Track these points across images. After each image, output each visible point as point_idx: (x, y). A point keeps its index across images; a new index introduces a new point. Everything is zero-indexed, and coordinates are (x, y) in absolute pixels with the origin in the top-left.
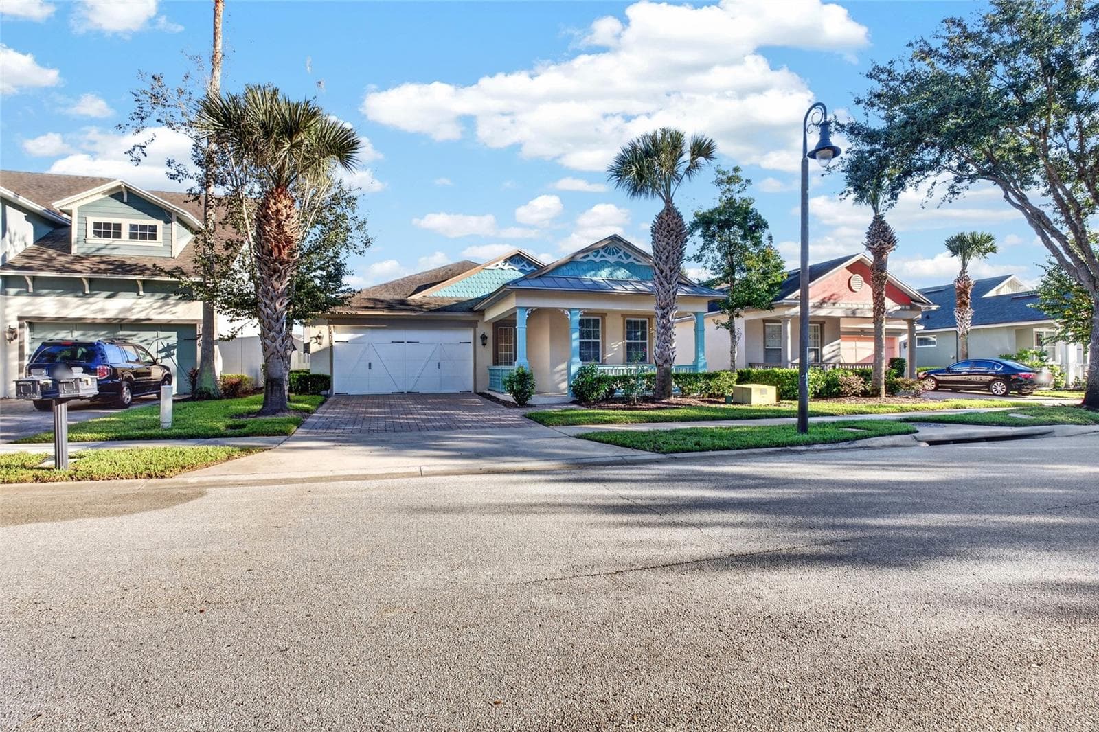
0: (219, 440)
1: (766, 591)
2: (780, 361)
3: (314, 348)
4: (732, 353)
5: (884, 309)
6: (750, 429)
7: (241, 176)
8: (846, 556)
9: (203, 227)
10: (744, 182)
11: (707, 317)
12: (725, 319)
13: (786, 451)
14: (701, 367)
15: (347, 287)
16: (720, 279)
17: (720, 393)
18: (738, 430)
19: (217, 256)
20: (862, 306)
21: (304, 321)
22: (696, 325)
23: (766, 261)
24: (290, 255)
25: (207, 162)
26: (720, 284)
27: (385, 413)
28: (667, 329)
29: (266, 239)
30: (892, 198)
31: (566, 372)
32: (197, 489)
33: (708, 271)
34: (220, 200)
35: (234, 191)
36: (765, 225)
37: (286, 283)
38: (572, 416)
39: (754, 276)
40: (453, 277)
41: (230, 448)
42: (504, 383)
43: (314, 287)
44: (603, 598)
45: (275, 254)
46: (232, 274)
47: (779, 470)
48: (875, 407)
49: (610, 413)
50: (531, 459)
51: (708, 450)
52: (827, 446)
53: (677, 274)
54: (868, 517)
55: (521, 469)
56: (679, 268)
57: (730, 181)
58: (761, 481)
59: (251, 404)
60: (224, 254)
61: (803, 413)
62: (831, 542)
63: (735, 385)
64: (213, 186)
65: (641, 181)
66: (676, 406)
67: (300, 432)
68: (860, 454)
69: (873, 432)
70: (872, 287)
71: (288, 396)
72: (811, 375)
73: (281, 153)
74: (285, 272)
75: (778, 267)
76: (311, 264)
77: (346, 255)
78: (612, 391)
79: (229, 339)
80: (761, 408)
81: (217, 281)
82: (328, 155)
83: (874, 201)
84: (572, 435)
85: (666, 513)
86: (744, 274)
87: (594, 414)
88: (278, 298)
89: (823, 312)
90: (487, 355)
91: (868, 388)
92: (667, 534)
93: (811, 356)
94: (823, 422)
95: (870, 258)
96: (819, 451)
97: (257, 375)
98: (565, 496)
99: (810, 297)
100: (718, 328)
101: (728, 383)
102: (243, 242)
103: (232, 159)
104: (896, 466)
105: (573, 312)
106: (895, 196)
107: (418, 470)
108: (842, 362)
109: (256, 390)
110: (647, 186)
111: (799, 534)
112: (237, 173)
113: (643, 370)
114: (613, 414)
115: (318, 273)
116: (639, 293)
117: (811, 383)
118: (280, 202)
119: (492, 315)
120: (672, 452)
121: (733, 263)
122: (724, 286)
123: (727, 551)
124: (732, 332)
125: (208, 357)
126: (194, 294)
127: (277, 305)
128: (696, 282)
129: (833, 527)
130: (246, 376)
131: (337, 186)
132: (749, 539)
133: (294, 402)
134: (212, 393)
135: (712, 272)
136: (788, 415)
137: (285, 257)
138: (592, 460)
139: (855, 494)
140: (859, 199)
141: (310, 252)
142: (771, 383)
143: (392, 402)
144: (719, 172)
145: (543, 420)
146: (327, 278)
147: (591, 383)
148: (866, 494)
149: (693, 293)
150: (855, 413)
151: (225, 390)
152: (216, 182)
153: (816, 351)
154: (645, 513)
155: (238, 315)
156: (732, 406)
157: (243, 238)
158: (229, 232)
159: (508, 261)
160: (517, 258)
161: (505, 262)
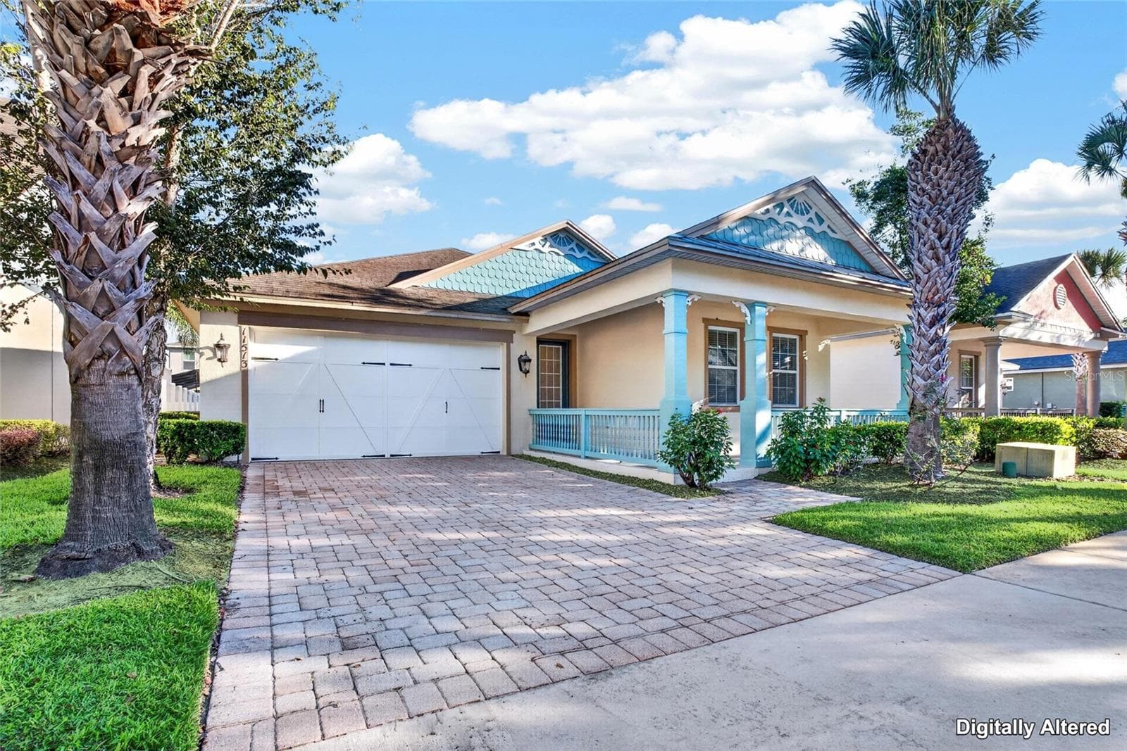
20: (1064, 330)
90: (527, 390)
105: (757, 308)
159: (548, 238)
160: (562, 236)
161: (545, 239)
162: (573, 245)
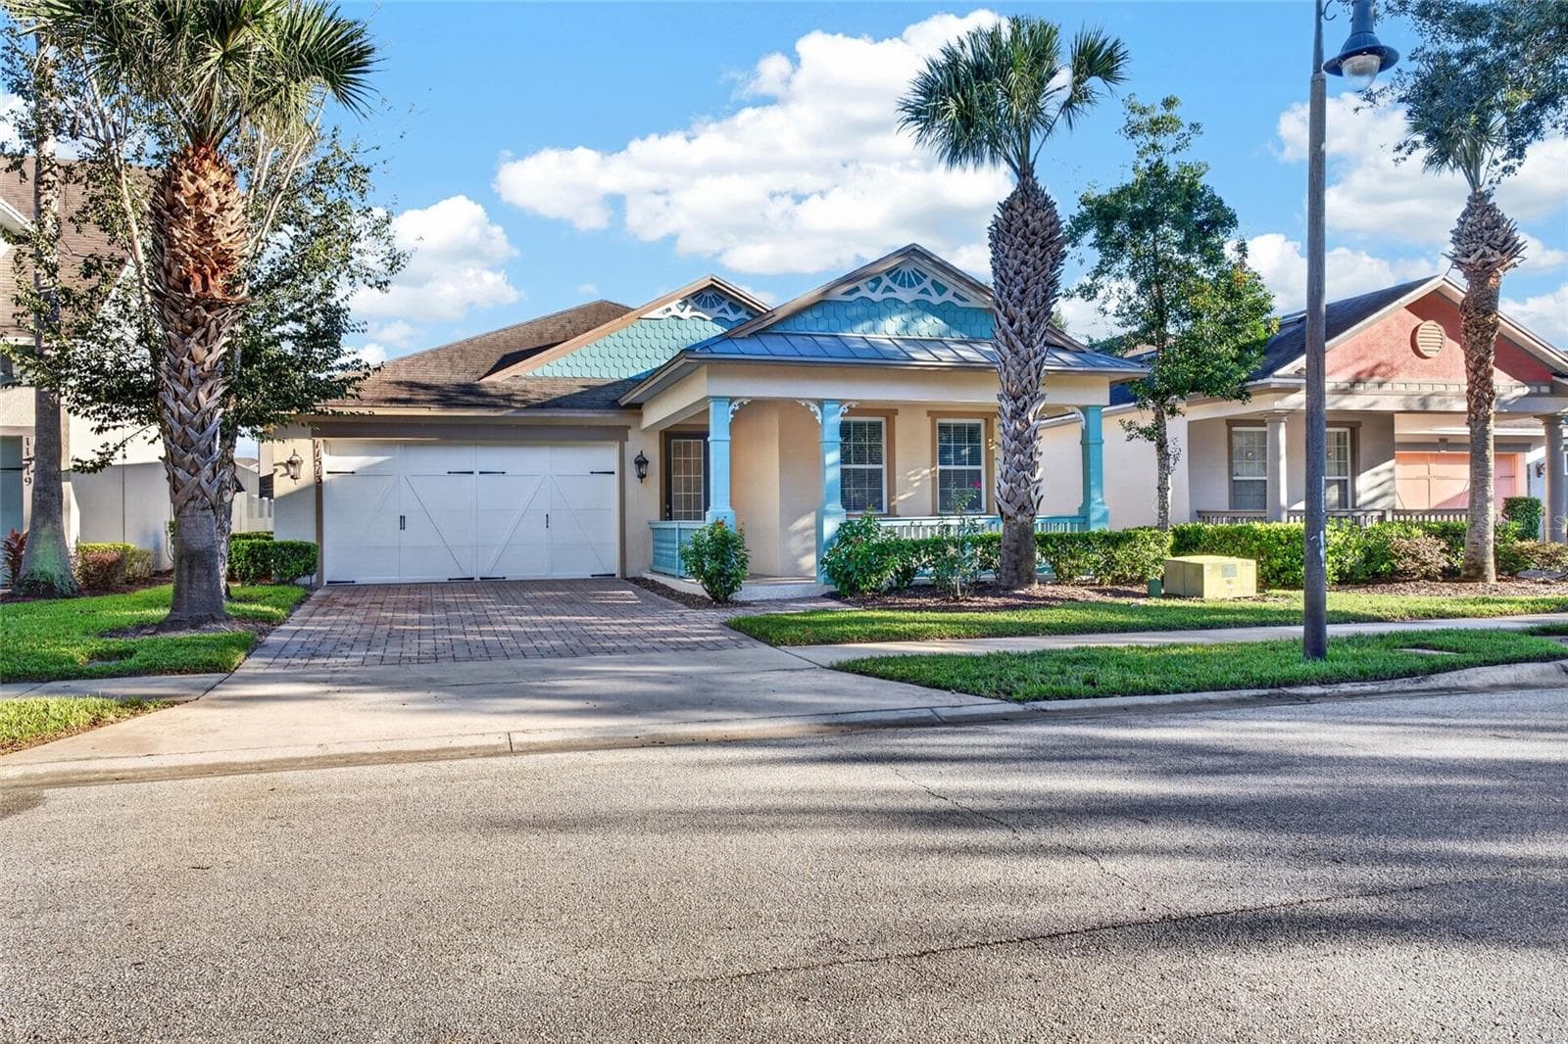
0: (73, 684)
1: (1243, 997)
2: (1265, 507)
3: (282, 486)
4: (1162, 490)
5: (1493, 393)
6: (1200, 650)
7: (116, 118)
8: (1417, 922)
9: (33, 228)
10: (1185, 130)
11: (1109, 414)
12: (1146, 418)
13: (1279, 696)
14: (1098, 521)
15: (353, 358)
16: (1135, 335)
17: (1137, 574)
18: (1174, 652)
19: (67, 292)
20: (1443, 388)
21: (260, 429)
22: (1085, 433)
23: (1232, 295)
24: (228, 289)
25: (39, 85)
26: (1134, 347)
27: (433, 622)
28: (1024, 443)
29: (175, 256)
30: (1510, 155)
31: (813, 531)
32: (21, 792)
33: (1110, 318)
34: (69, 170)
35: (100, 151)
36: (1231, 221)
37: (219, 352)
38: (827, 623)
39: (1208, 327)
40: (576, 335)
41: (99, 701)
42: (684, 556)
43: (280, 358)
44: (894, 1009)
45: (196, 288)
46: (100, 331)
47: (1265, 736)
48: (1473, 603)
49: (905, 618)
50: (741, 715)
51: (1112, 693)
52: (1369, 687)
53: (1043, 327)
54: (1460, 837)
55: (722, 736)
56: (1049, 314)
57: (1156, 126)
58: (1227, 761)
59: (146, 606)
60: (82, 287)
61: (1315, 617)
62: (1381, 891)
63: (1169, 557)
64: (52, 139)
65: (967, 131)
66: (1046, 603)
67: (252, 665)
68: (1440, 703)
69: (1470, 657)
70: (1463, 347)
71: (228, 589)
72: (1333, 535)
73: (202, 69)
74: (218, 326)
75: (1260, 308)
76: (273, 308)
77: (347, 290)
78: (908, 573)
79: (96, 468)
80: (1225, 605)
81: (68, 344)
82: (305, 75)
83: (1471, 163)
84: (826, 663)
85: (1027, 826)
86: (1187, 325)
87: (872, 621)
88: (204, 380)
89: (1353, 403)
90: (647, 497)
91: (1458, 564)
92: (1027, 871)
93: (1332, 495)
94: (1359, 636)
95: (1459, 285)
96: (1351, 696)
97: (157, 548)
98: (812, 792)
99: (1327, 370)
100: (1130, 438)
101: (1156, 553)
102: (122, 261)
103: (94, 81)
104: (1523, 728)
105: (827, 407)
106: (1518, 152)
107: (504, 740)
108: (1398, 507)
109: (157, 577)
110: (980, 143)
111: (1310, 874)
112: (106, 111)
113: (974, 527)
114: (913, 621)
115: (291, 327)
116: (965, 367)
117: (1332, 553)
118: (205, 176)
119: (657, 414)
120: (1036, 700)
121: (1162, 301)
122: (1143, 349)
123: (1155, 910)
124: (1162, 446)
125: (49, 505)
126: (17, 371)
127: (202, 396)
128: (1084, 342)
129: (1385, 858)
130: (132, 546)
131: (327, 142)
132: (1203, 883)
133: (239, 601)
134: (57, 584)
135: (1119, 320)
136: (1284, 619)
137: (218, 295)
138: (869, 717)
139: (1430, 789)
140: (1440, 158)
141: (271, 284)
142: (1245, 553)
143: (449, 599)
144: (1133, 109)
145: (765, 634)
146: (308, 339)
147: (865, 556)
148: (1456, 790)
149: (1077, 364)
150: (1430, 616)
151: (86, 575)
152: (58, 131)
153: (1343, 485)
154: (982, 826)
155: (115, 417)
156: (1162, 602)
157: (124, 253)
158: (93, 240)
159: (690, 300)
160: (709, 294)
161: (685, 302)
162: (725, 305)
